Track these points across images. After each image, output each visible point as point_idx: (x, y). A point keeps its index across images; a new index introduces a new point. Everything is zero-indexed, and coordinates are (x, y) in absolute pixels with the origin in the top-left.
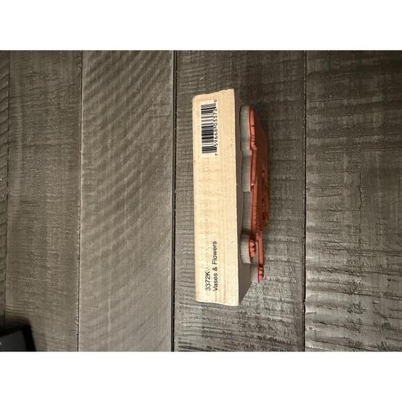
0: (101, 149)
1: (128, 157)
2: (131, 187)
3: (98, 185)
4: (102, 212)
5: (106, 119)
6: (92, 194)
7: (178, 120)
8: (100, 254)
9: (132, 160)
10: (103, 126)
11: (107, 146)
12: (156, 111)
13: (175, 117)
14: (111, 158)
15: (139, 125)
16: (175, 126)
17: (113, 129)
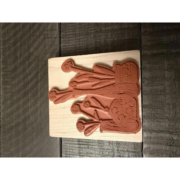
0: (13, 58)
1: (31, 63)
2: (33, 82)
3: (12, 81)
4: (15, 98)
5: (16, 40)
6: (8, 87)
7: (62, 40)
8: (14, 125)
9: (33, 65)
10: (15, 44)
11: (17, 57)
12: (48, 34)
13: (60, 37)
14: (20, 64)
15: (37, 43)
16: (60, 43)
17: (21, 45)
